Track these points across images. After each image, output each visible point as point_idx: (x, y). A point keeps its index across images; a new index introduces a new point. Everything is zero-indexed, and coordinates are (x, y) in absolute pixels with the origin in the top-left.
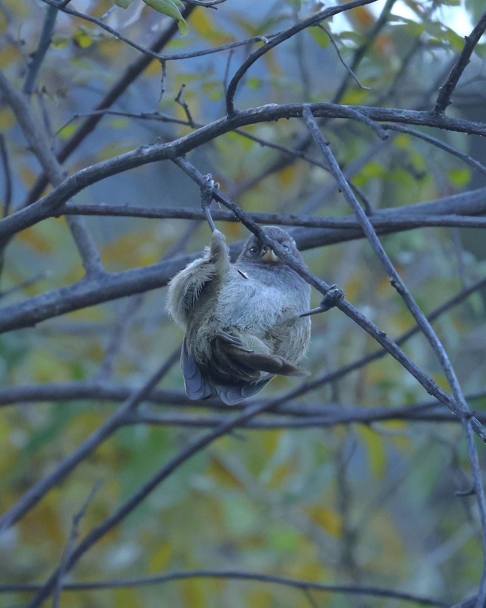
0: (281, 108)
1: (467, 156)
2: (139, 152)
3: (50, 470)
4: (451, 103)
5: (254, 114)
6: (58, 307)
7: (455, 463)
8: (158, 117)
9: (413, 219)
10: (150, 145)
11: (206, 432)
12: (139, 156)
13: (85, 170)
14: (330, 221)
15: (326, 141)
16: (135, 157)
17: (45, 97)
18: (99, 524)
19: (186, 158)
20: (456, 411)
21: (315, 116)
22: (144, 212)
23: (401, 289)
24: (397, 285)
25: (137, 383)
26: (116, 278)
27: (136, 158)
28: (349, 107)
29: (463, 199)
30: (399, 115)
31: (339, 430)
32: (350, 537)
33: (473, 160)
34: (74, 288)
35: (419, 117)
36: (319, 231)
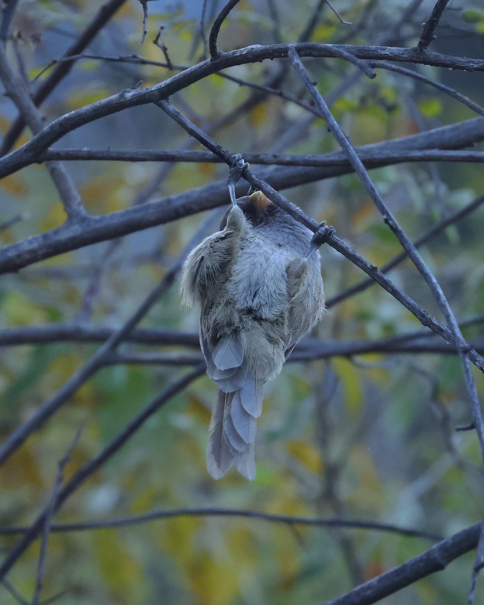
0: (265, 49)
1: (456, 92)
2: (122, 96)
3: (30, 414)
4: (434, 38)
5: (238, 56)
6: (40, 252)
7: (436, 393)
8: (135, 59)
9: (396, 155)
10: (133, 89)
11: (188, 370)
12: (122, 100)
13: (67, 115)
15: (313, 81)
16: (118, 101)
17: (20, 42)
19: (169, 101)
20: (451, 341)
21: (300, 56)
22: (127, 156)
23: (395, 227)
24: (391, 222)
25: (116, 324)
26: (97, 221)
27: (119, 103)
28: (333, 46)
29: (443, 132)
30: (383, 52)
31: (319, 365)
32: (331, 472)
33: (462, 96)
34: (56, 232)
35: (403, 54)
36: (300, 169)
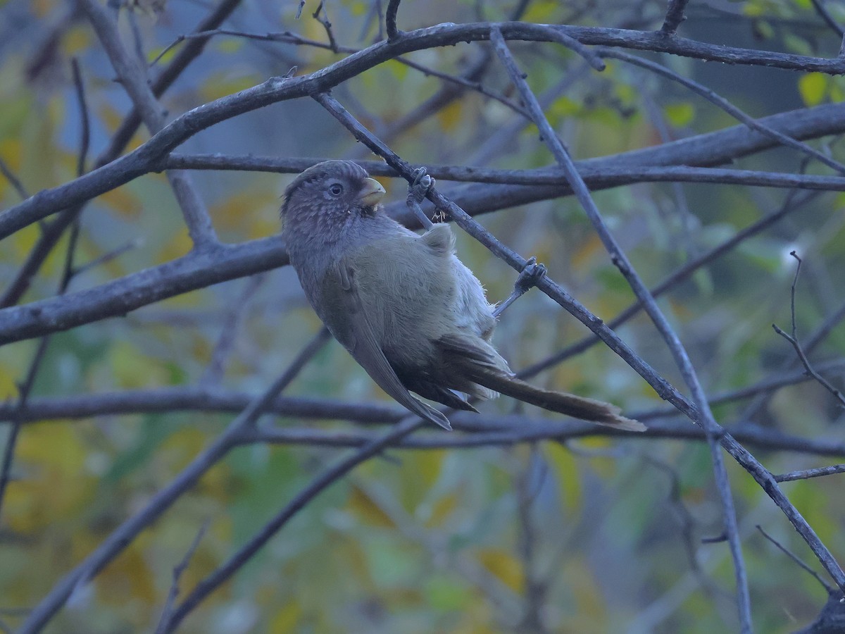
0: (459, 29)
1: (710, 93)
2: (269, 86)
3: (140, 505)
4: (684, 20)
5: (423, 37)
6: (156, 291)
7: (676, 493)
8: (290, 38)
9: (629, 172)
10: (283, 77)
12: (268, 92)
13: (195, 110)
14: (519, 175)
15: (522, 73)
16: (264, 93)
17: (137, 11)
18: (207, 576)
19: (331, 94)
20: (698, 421)
21: (506, 39)
22: (274, 165)
23: (626, 269)
24: (621, 263)
25: (256, 389)
26: (232, 251)
27: (265, 95)
28: (549, 27)
29: (693, 144)
30: (616, 37)
31: (523, 450)
32: (536, 592)
33: (719, 97)
34: (178, 264)
35: (642, 39)
36: (502, 188)
